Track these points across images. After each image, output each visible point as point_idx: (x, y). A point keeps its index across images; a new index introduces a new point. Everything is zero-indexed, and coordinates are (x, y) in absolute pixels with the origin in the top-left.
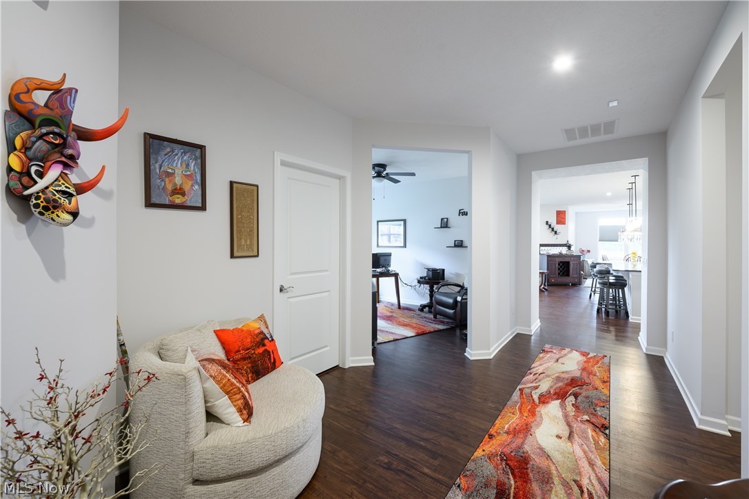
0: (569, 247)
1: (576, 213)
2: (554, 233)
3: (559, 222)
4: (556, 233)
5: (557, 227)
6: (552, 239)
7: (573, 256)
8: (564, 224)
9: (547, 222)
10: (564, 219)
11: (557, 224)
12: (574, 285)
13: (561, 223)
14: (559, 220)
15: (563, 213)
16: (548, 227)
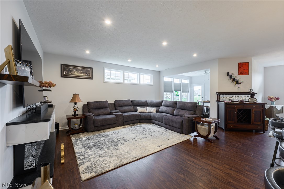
0: (253, 95)
1: (265, 68)
2: (235, 83)
3: (240, 73)
4: (237, 82)
5: (238, 77)
6: (232, 88)
7: (256, 104)
8: (247, 74)
9: (228, 74)
10: (247, 70)
11: (239, 74)
12: (258, 132)
13: (243, 74)
14: (241, 71)
15: (245, 65)
16: (229, 77)
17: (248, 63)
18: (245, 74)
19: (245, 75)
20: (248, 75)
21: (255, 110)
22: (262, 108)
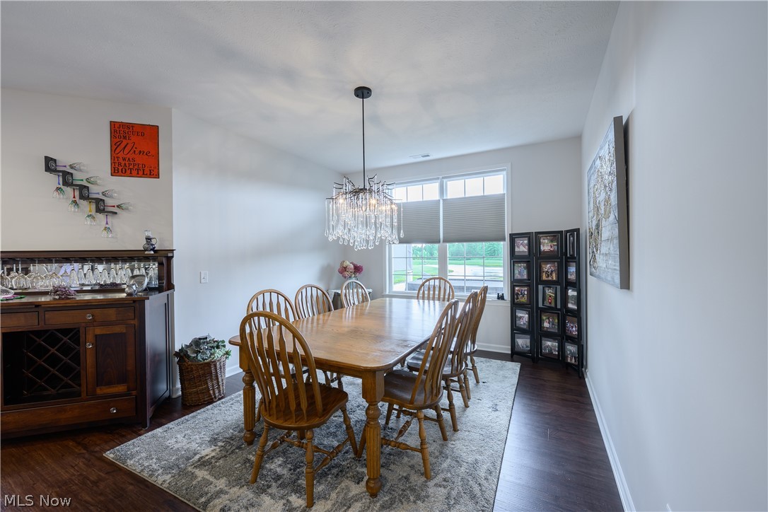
2: (88, 207)
3: (120, 167)
4: (101, 206)
8: (154, 173)
11: (116, 171)
13: (134, 172)
14: (124, 159)
15: (143, 134)
16: (54, 180)
17: (154, 130)
18: (141, 172)
19: (144, 175)
20: (157, 176)
21: (98, 331)
22: (132, 322)
